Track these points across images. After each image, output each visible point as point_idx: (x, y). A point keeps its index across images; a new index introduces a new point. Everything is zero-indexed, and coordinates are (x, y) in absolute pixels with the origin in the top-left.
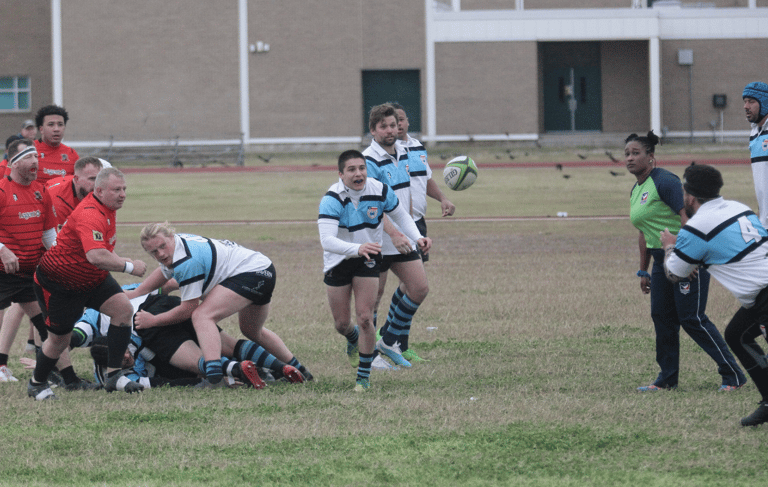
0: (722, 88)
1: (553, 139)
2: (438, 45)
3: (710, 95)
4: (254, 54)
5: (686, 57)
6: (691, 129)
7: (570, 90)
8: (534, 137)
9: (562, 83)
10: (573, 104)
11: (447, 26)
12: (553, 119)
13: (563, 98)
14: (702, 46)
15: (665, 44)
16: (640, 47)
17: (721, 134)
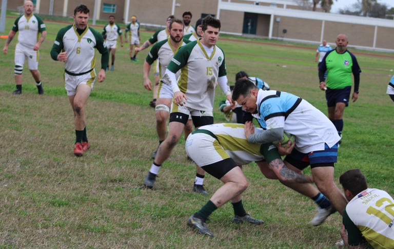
0: (285, 28)
1: (246, 35)
2: (222, 11)
3: (282, 29)
4: (176, 7)
5: (278, 20)
6: (277, 36)
7: (249, 24)
8: (241, 34)
9: (248, 22)
10: (250, 28)
11: (222, 6)
12: (245, 31)
13: (247, 26)
14: (283, 18)
15: (275, 17)
16: (268, 16)
17: (285, 39)
